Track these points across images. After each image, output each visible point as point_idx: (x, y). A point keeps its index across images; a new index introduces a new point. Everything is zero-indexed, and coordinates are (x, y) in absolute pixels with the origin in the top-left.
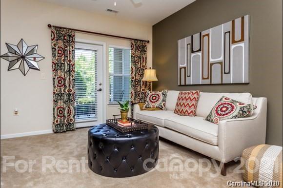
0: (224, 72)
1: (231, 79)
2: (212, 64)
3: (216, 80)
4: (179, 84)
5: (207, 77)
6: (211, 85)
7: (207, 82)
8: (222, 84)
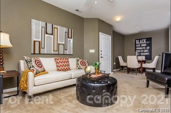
0: (65, 49)
1: (67, 52)
2: (59, 44)
3: (61, 52)
4: (32, 52)
5: (56, 50)
6: (59, 54)
7: (57, 53)
8: (64, 54)
